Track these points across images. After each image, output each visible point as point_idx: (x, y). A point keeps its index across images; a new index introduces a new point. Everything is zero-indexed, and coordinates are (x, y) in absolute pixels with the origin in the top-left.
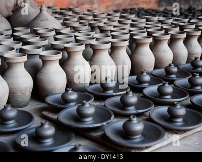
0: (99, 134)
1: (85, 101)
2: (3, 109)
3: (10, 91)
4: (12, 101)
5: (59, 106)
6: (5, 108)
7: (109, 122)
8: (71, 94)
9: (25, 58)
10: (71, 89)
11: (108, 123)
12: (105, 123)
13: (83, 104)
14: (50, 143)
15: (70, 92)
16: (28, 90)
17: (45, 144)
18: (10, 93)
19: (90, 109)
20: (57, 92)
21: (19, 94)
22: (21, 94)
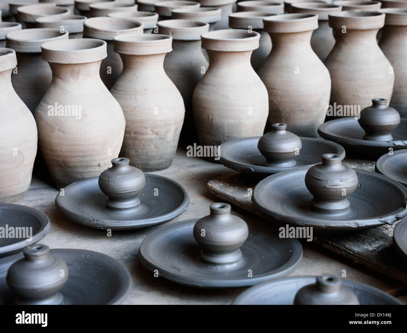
0: (371, 249)
1: (329, 156)
2: (110, 169)
3: (127, 127)
4: (133, 152)
5: (253, 168)
6: (115, 166)
7: (401, 214)
8: (284, 139)
9: (166, 45)
10: (285, 126)
11: (398, 219)
12: (390, 218)
13: (326, 163)
14: (235, 266)
15: (283, 132)
16: (173, 128)
17: (219, 268)
18: (127, 132)
19: (344, 177)
20: (244, 135)
21: (150, 135)
22: (154, 136)
